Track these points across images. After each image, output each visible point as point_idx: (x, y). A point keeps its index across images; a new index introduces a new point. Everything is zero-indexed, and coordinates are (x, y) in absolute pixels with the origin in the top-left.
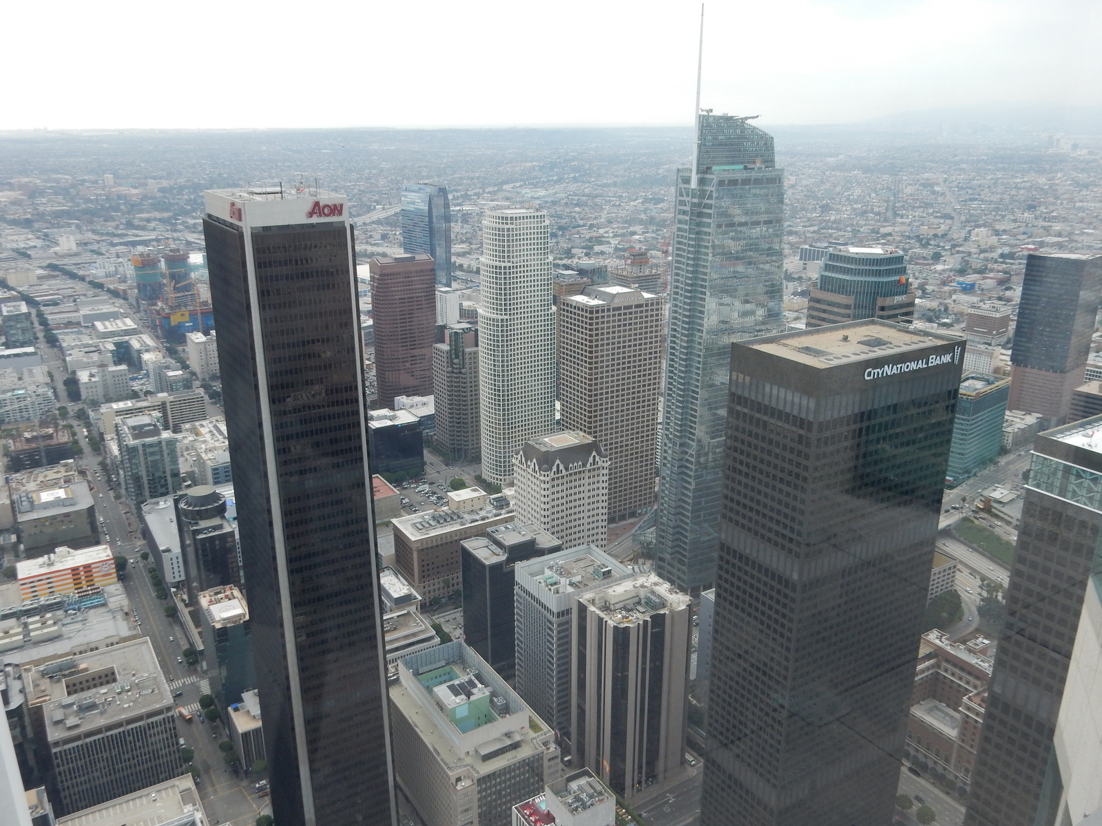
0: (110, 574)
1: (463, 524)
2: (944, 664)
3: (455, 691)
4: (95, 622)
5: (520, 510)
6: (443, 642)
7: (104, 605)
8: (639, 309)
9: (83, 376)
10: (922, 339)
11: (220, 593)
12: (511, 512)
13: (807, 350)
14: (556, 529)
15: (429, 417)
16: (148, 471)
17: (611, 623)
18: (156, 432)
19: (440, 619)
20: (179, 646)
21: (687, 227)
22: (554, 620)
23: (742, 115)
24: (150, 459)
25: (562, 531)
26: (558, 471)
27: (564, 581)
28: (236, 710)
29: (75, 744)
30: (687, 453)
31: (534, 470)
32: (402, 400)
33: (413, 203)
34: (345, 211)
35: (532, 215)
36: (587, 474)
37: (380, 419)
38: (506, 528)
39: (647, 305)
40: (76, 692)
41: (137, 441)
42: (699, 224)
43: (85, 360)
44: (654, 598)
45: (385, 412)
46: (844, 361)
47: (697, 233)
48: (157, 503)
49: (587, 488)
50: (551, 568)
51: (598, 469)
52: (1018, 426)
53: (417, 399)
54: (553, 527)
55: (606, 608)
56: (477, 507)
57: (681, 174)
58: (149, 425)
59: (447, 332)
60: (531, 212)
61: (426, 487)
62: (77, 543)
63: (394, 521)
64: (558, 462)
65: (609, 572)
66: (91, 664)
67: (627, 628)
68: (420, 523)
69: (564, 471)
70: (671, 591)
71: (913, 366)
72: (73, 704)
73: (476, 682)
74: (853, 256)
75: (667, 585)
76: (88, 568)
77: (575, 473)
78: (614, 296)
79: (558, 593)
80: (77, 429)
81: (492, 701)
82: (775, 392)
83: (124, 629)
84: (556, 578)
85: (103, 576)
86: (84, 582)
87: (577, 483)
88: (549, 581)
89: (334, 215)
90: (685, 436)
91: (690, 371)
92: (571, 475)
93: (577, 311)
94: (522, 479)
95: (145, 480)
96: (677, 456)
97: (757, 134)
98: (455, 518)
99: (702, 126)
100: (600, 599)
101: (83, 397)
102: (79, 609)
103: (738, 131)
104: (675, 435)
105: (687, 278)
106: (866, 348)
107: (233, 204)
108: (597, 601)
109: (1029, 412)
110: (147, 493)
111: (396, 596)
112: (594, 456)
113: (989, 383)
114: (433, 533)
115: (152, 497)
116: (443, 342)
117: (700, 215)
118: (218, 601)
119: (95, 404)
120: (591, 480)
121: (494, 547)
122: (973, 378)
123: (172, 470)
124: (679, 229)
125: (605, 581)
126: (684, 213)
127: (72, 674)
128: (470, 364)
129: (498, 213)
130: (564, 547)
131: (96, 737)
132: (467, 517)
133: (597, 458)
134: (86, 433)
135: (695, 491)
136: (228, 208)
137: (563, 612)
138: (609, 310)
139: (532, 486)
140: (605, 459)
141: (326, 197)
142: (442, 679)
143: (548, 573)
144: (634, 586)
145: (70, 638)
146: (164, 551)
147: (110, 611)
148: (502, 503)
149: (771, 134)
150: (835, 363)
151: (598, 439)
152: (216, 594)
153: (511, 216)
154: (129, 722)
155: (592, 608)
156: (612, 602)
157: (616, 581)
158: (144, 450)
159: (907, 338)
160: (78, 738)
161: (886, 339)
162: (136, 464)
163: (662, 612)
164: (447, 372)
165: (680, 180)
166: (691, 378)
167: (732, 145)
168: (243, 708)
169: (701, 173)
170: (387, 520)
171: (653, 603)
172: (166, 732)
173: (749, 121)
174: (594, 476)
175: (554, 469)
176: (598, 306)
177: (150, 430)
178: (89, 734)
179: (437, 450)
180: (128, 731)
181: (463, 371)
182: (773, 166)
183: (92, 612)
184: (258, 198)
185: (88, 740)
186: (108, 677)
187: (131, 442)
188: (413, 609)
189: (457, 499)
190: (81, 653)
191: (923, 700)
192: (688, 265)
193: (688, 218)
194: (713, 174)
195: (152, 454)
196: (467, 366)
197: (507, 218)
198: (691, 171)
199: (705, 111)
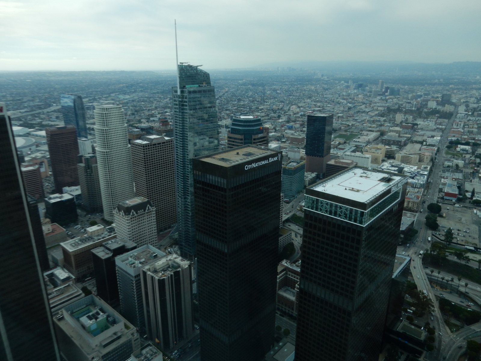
1: (94, 241)
2: (289, 273)
3: (90, 318)
5: (118, 233)
6: (86, 295)
8: (164, 144)
10: (266, 151)
12: (115, 233)
13: (223, 160)
14: (135, 239)
15: (79, 195)
17: (157, 278)
19: (86, 284)
21: (178, 110)
22: (134, 279)
23: (196, 65)
25: (138, 239)
26: (133, 215)
27: (137, 262)
30: (187, 201)
31: (123, 216)
32: (66, 188)
33: (66, 103)
34: (4, 110)
36: (146, 214)
37: (55, 198)
38: (112, 242)
39: (167, 142)
42: (183, 109)
44: (175, 264)
45: (57, 195)
46: (237, 163)
47: (182, 113)
49: (147, 220)
50: (131, 257)
51: (151, 212)
52: (310, 178)
53: (74, 188)
54: (133, 238)
55: (155, 271)
56: (100, 233)
57: (173, 89)
59: (83, 158)
60: (115, 106)
63: (62, 244)
64: (133, 211)
65: (156, 255)
67: (164, 279)
68: (74, 243)
69: (136, 215)
70: (182, 260)
71: (263, 163)
73: (100, 312)
74: (242, 119)
75: (180, 258)
77: (141, 215)
78: (152, 140)
79: (135, 267)
81: (107, 319)
82: (211, 178)
84: (134, 261)
87: (142, 219)
88: (131, 263)
90: (186, 195)
91: (185, 169)
92: (139, 215)
93: (138, 147)
94: (118, 219)
96: (183, 203)
97: (203, 73)
98: (90, 239)
99: (180, 69)
100: (152, 268)
103: (195, 71)
104: (181, 195)
105: (180, 131)
106: (245, 157)
108: (151, 269)
109: (313, 172)
111: (62, 278)
112: (149, 207)
113: (298, 163)
114: (80, 247)
116: (81, 162)
117: (183, 105)
120: (148, 217)
121: (107, 251)
122: (293, 162)
124: (175, 111)
125: (155, 260)
126: (176, 105)
128: (95, 171)
129: (100, 107)
130: (138, 246)
132: (96, 238)
133: (150, 207)
135: (191, 216)
137: (137, 275)
138: (151, 145)
139: (123, 222)
140: (153, 207)
142: (85, 313)
143: (130, 259)
144: (167, 261)
148: (112, 230)
149: (208, 72)
150: (233, 164)
151: (149, 199)
153: (106, 108)
155: (149, 273)
156: (158, 268)
157: (160, 259)
159: (261, 151)
161: (254, 153)
163: (178, 270)
164: (85, 176)
165: (173, 92)
166: (185, 171)
167: (193, 77)
169: (182, 88)
170: (58, 244)
171: (175, 266)
173: (199, 67)
174: (149, 215)
175: (131, 214)
176: (146, 144)
181: (92, 174)
182: (210, 85)
188: (71, 283)
189: (91, 231)
191: (283, 287)
192: (180, 126)
193: (178, 107)
194: (186, 89)
196: (94, 172)
197: (104, 109)
198: (177, 87)
199: (180, 63)
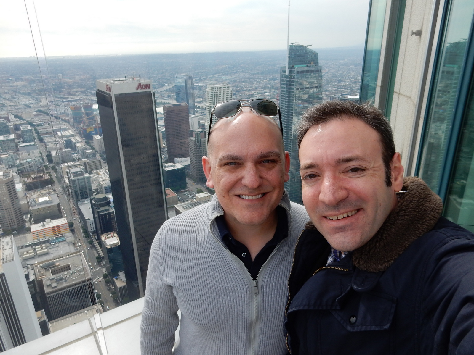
0: (67, 229)
4: (61, 247)
7: (65, 241)
9: (54, 153)
11: (109, 235)
15: (188, 166)
16: (80, 189)
18: (82, 174)
20: (94, 255)
21: (285, 90)
23: (305, 45)
24: (81, 184)
28: (117, 279)
29: (55, 294)
32: (177, 159)
33: (179, 83)
34: (151, 87)
35: (225, 86)
37: (169, 167)
40: (55, 274)
41: (75, 178)
42: (290, 89)
43: (54, 147)
45: (171, 164)
48: (84, 201)
53: (183, 159)
57: (282, 69)
58: (80, 171)
59: (194, 133)
60: (225, 85)
61: (188, 193)
62: (54, 217)
63: (175, 206)
66: (60, 263)
68: (185, 206)
72: (54, 278)
74: (349, 99)
76: (58, 227)
80: (52, 174)
83: (72, 249)
85: (64, 230)
86: (57, 232)
89: (147, 89)
91: (287, 146)
95: (79, 193)
97: (312, 52)
99: (290, 50)
101: (54, 161)
102: (55, 243)
103: (304, 51)
105: (285, 109)
107: (107, 85)
110: (80, 197)
115: (82, 199)
116: (192, 136)
117: (290, 85)
118: (108, 238)
119: (58, 164)
123: (89, 188)
124: (282, 91)
126: (284, 84)
127: (53, 267)
129: (212, 86)
131: (63, 291)
134: (55, 175)
136: (105, 87)
141: (144, 81)
145: (52, 253)
146: (87, 220)
147: (67, 243)
149: (317, 52)
152: (108, 235)
153: (217, 87)
154: (75, 284)
158: (78, 181)
160: (56, 291)
162: (75, 187)
164: (194, 148)
165: (282, 71)
167: (302, 56)
168: (119, 278)
169: (290, 68)
170: (173, 205)
172: (90, 288)
173: (308, 47)
177: (80, 174)
178: (60, 290)
179: (192, 178)
180: (76, 288)
182: (318, 65)
183: (60, 243)
184: (117, 82)
185: (60, 292)
186: (67, 268)
187: (73, 178)
189: (199, 197)
190: (56, 259)
193: (285, 86)
194: (295, 69)
195: (81, 182)
196: (202, 146)
197: (215, 88)
198: (286, 67)
199: (291, 43)
